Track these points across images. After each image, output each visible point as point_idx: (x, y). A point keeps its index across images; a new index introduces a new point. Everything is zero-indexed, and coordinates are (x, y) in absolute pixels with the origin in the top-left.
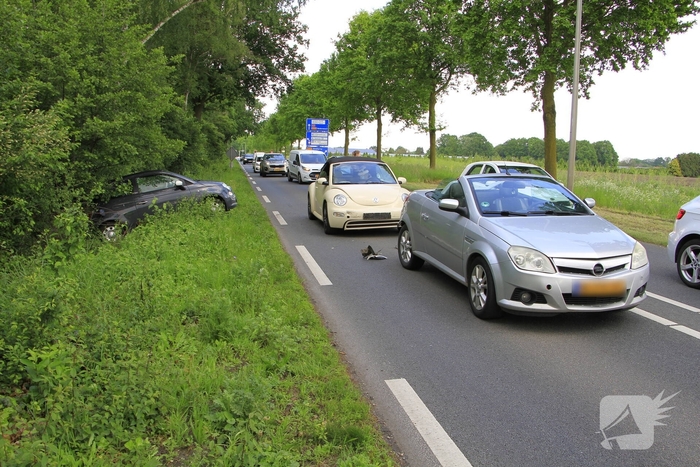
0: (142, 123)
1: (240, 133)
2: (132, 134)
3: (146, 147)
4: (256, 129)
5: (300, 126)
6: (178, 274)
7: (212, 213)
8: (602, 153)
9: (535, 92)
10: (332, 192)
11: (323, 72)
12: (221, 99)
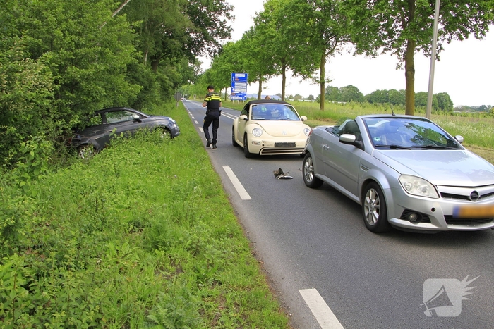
0: (109, 72)
1: (184, 82)
2: (102, 80)
3: (112, 89)
4: (195, 80)
5: (227, 78)
6: (130, 188)
7: (161, 140)
8: (442, 101)
9: (399, 55)
10: (251, 126)
11: (244, 40)
12: (171, 57)
